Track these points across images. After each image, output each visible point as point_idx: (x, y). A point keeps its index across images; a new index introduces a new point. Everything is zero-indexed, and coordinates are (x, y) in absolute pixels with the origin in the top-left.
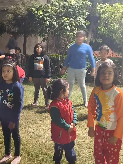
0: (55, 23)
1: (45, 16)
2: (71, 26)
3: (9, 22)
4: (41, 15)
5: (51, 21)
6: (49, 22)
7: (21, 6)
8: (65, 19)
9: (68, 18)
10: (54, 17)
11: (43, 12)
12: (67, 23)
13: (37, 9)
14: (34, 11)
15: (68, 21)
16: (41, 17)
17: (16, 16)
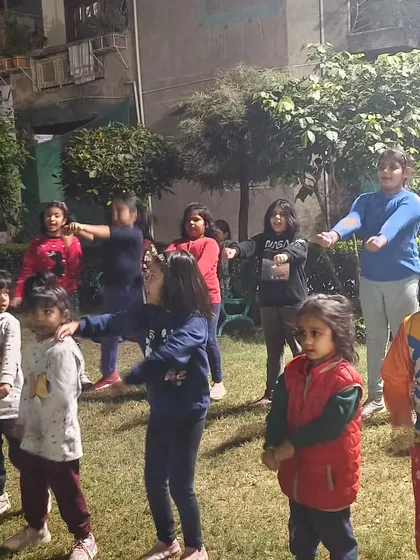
0: (336, 135)
1: (303, 116)
2: (388, 140)
3: (191, 142)
4: (289, 112)
5: (320, 129)
6: (316, 133)
7: (227, 90)
8: (367, 118)
9: (379, 116)
10: (330, 115)
11: (297, 102)
12: (375, 131)
13: (275, 94)
14: (268, 103)
15: (377, 127)
16: (288, 118)
17: (212, 121)
